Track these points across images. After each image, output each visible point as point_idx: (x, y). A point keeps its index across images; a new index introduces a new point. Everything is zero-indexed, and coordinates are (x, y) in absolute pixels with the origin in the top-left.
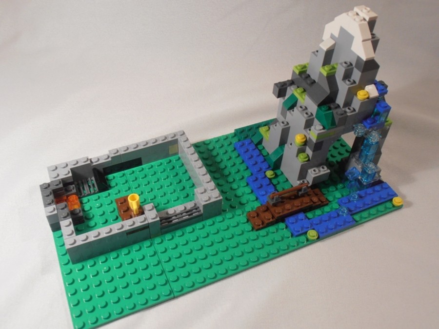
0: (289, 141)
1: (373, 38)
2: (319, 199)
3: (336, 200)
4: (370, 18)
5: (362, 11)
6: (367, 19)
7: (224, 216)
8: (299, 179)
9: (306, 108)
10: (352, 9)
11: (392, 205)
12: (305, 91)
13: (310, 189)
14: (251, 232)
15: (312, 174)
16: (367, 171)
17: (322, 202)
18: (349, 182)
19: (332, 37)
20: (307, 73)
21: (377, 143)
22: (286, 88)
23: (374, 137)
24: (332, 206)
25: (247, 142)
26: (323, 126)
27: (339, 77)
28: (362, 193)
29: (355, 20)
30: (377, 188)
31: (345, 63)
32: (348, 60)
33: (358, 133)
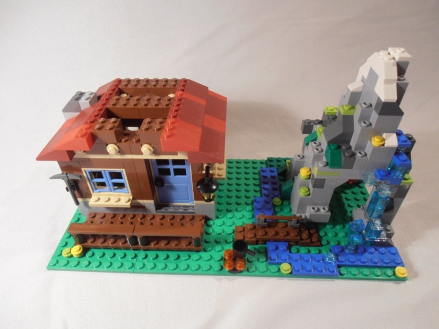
1: (399, 80)
2: (311, 238)
3: (330, 246)
4: (400, 58)
5: (395, 52)
6: (397, 59)
8: (298, 212)
9: (320, 145)
11: (392, 273)
15: (311, 211)
16: (371, 227)
17: (312, 242)
21: (390, 198)
22: (313, 126)
24: (321, 250)
26: (327, 163)
27: (356, 117)
29: (383, 59)
30: (383, 250)
31: (365, 104)
32: (369, 102)
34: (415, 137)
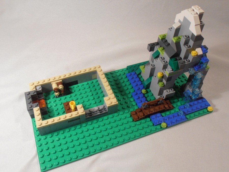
0: (155, 75)
1: (201, 23)
2: (169, 106)
3: (178, 107)
4: (200, 13)
5: (196, 9)
6: (198, 14)
7: (118, 113)
8: (159, 95)
9: (164, 58)
10: (191, 8)
11: (207, 111)
12: (164, 49)
13: (164, 100)
14: (132, 122)
15: (166, 93)
16: (195, 92)
17: (170, 108)
18: (185, 97)
19: (180, 21)
20: (166, 39)
21: (201, 78)
22: (154, 47)
23: (199, 75)
24: (175, 110)
25: (133, 73)
26: (172, 69)
27: (182, 43)
28: (192, 103)
29: (192, 14)
30: (200, 101)
32: (187, 35)
33: (191, 73)
34: (207, 46)
